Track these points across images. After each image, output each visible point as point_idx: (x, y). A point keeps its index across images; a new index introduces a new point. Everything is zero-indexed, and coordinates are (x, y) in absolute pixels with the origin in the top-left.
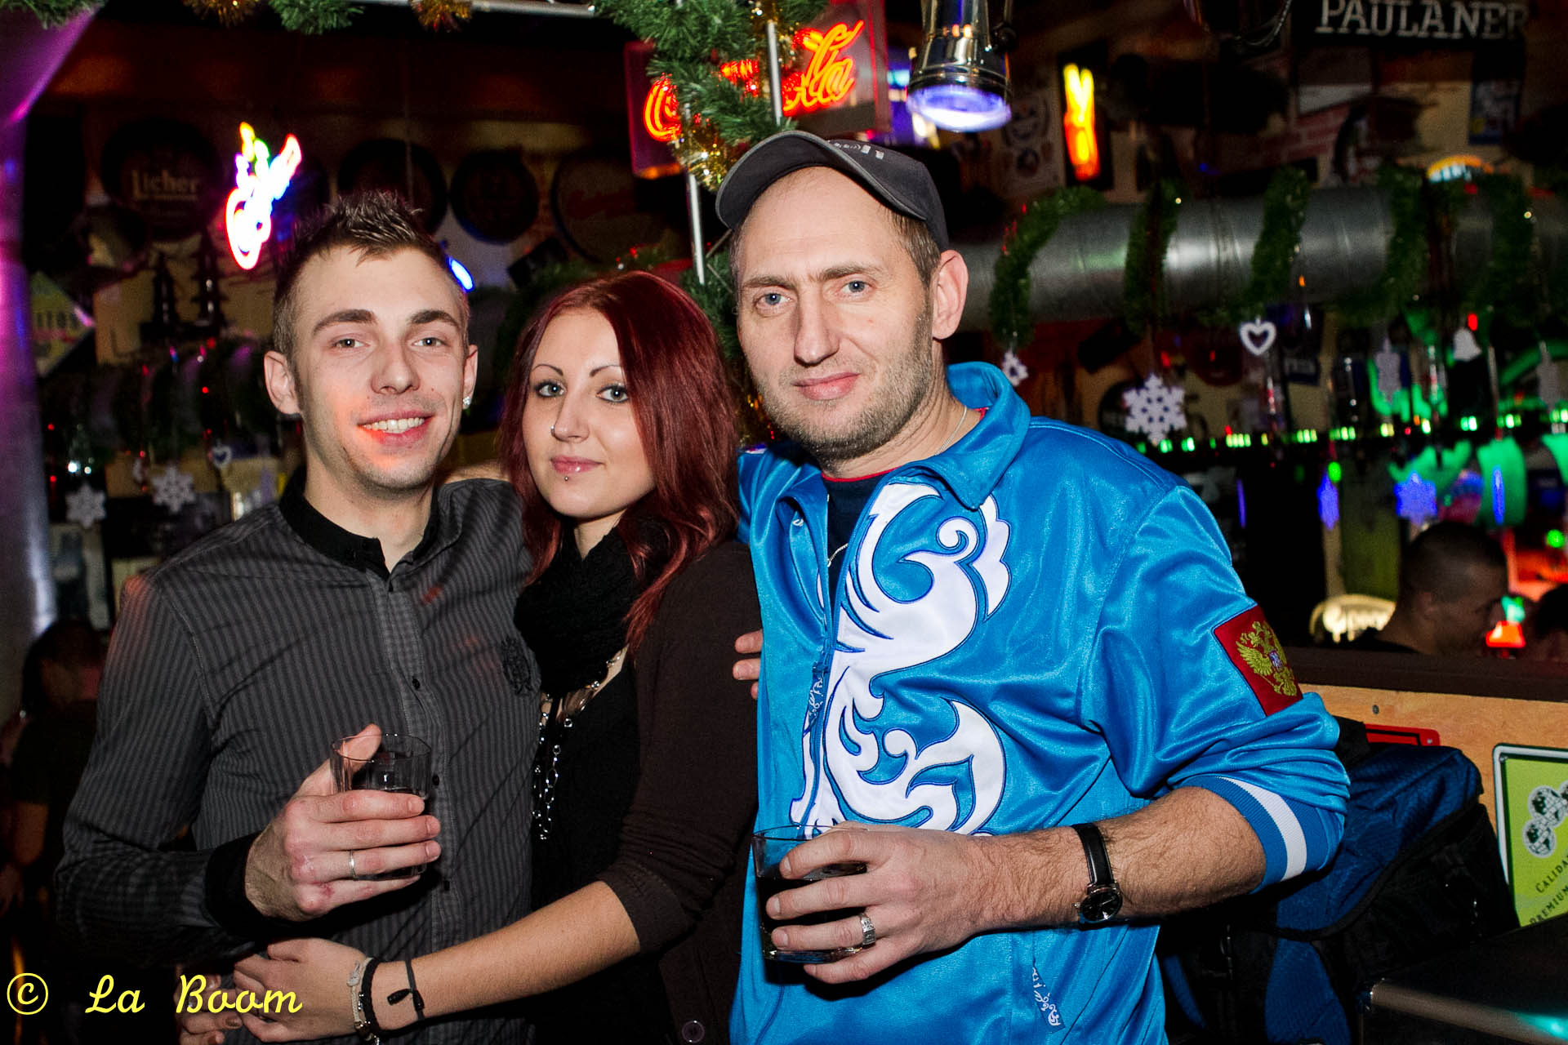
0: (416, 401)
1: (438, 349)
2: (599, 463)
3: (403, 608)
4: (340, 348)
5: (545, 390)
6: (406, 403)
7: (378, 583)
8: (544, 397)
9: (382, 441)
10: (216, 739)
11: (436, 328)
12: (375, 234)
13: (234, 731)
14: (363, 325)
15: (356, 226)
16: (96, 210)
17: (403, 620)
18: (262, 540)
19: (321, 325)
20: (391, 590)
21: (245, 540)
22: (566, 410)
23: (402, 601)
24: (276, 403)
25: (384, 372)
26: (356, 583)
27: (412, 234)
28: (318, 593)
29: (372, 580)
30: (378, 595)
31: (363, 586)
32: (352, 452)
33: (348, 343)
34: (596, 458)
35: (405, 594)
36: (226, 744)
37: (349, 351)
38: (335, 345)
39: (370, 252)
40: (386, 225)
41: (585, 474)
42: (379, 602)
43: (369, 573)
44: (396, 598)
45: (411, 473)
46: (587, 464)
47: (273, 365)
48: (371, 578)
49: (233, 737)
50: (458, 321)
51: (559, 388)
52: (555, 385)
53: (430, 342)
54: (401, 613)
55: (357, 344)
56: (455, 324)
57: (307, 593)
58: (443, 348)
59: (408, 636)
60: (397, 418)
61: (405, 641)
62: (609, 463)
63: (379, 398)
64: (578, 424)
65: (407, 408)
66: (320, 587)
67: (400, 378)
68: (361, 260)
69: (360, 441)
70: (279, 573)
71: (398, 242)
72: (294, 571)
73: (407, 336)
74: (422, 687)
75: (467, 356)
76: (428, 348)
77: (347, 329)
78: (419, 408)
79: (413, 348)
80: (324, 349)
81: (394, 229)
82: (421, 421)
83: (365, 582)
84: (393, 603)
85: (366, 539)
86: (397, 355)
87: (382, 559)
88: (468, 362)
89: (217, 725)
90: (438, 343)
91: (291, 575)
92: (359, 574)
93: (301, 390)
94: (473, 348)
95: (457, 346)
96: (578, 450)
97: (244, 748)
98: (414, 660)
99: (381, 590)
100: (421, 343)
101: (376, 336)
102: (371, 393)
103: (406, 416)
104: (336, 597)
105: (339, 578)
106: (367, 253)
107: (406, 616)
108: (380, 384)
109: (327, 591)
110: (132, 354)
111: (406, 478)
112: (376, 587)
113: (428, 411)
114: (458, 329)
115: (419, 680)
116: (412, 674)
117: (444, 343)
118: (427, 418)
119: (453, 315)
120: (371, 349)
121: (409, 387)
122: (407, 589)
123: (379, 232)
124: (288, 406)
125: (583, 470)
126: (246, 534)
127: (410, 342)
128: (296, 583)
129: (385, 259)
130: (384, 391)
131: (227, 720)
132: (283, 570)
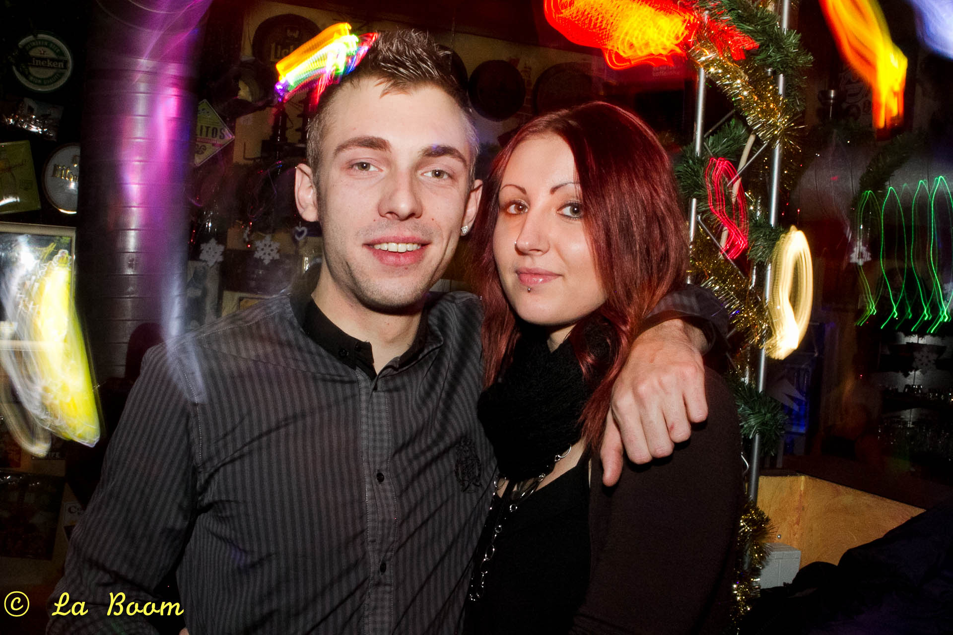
0: (416, 228)
1: (445, 180)
2: (559, 275)
3: (383, 407)
4: (357, 171)
5: (512, 209)
6: (407, 230)
7: (365, 380)
8: (511, 215)
9: (381, 260)
10: (203, 500)
11: (445, 162)
12: (402, 70)
13: (216, 498)
14: (378, 151)
15: (386, 60)
16: (244, 64)
17: (380, 418)
18: (271, 326)
19: (341, 148)
20: (375, 389)
21: (257, 323)
22: (529, 226)
23: (382, 400)
24: (300, 210)
25: (390, 199)
26: (346, 379)
27: (435, 73)
28: (311, 384)
29: (360, 377)
30: (363, 392)
31: (352, 382)
32: (353, 267)
33: (364, 166)
34: (555, 270)
35: (387, 394)
36: (210, 506)
37: (364, 173)
38: (352, 166)
39: (395, 85)
40: (414, 62)
41: (547, 285)
42: (364, 398)
43: (358, 370)
44: (378, 397)
45: (402, 294)
46: (549, 275)
47: (302, 178)
48: (360, 375)
49: (216, 502)
50: (467, 157)
51: (524, 207)
52: (520, 204)
53: (438, 174)
54: (380, 411)
55: (372, 168)
56: (464, 161)
57: (302, 384)
58: (449, 181)
59: (381, 433)
60: (398, 241)
61: (378, 437)
62: (567, 275)
63: (384, 221)
64: (539, 238)
65: (408, 234)
66: (315, 379)
67: (404, 206)
68: (385, 93)
69: (361, 258)
70: (282, 360)
71: (421, 78)
72: (296, 360)
73: (417, 166)
74: (385, 481)
75: (471, 190)
76: (436, 179)
77: (364, 154)
78: (419, 235)
79: (422, 178)
80: (342, 169)
81: (419, 67)
82: (419, 247)
83: (354, 378)
84: (375, 400)
85: (359, 342)
86: (404, 182)
87: (371, 360)
88: (473, 195)
89: (204, 489)
90: (445, 177)
91: (292, 362)
92: (350, 370)
93: (321, 202)
94: (478, 183)
95: (462, 182)
96: (540, 263)
97: (224, 515)
98: (381, 455)
99: (366, 387)
100: (430, 174)
101: (389, 163)
102: (378, 217)
103: (406, 241)
104: (326, 390)
105: (333, 371)
106: (392, 85)
107: (384, 414)
108: (385, 209)
109: (320, 384)
110: (254, 159)
111: (396, 297)
112: (363, 384)
113: (425, 238)
114: (465, 165)
115: (384, 473)
116: (378, 467)
117: (451, 177)
118: (424, 245)
119: (462, 151)
120: (383, 174)
121: (412, 215)
122: (389, 391)
123: (406, 68)
124: (310, 214)
125: (544, 281)
126: (259, 317)
127: (420, 172)
128: (295, 372)
129: (406, 93)
130: (388, 215)
131: (213, 487)
132: (285, 357)
